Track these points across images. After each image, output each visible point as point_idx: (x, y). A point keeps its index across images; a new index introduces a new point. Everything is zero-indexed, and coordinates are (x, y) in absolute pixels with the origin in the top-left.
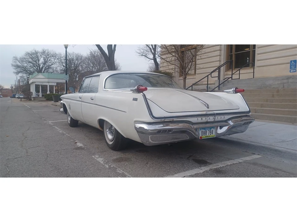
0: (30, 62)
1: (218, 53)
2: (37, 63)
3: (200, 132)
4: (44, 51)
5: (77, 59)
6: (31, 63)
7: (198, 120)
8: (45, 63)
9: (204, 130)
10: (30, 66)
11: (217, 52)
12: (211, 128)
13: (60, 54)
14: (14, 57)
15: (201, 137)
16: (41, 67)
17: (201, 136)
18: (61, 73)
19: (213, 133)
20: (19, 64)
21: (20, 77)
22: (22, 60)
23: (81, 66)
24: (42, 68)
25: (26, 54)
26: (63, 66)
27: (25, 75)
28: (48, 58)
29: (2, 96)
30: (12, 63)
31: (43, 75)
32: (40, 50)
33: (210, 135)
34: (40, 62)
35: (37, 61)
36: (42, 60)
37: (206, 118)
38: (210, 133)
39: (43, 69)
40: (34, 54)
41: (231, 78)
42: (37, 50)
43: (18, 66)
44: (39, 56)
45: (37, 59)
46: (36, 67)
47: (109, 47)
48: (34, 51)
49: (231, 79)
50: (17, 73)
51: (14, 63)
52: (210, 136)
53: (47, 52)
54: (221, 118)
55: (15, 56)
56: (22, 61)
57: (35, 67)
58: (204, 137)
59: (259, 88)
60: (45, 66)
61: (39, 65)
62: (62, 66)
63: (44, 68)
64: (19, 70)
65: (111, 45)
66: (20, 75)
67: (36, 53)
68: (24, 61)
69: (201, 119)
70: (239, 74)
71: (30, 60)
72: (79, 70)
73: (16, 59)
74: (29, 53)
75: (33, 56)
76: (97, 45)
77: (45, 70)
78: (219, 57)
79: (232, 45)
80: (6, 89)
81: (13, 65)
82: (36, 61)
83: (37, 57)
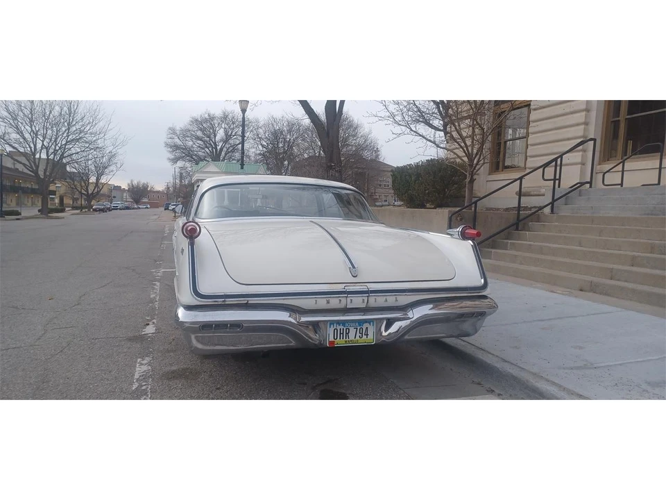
0: (198, 138)
1: (580, 117)
2: (211, 140)
3: (331, 331)
4: (226, 114)
5: (290, 131)
6: (201, 140)
7: (316, 303)
8: (226, 141)
9: (342, 327)
10: (199, 147)
11: (578, 114)
12: (361, 322)
13: (257, 121)
14: (170, 129)
15: (332, 343)
16: (219, 148)
17: (331, 339)
18: (256, 162)
19: (367, 335)
20: (178, 142)
21: (180, 168)
22: (185, 133)
23: (298, 145)
24: (221, 149)
25: (192, 121)
26: (263, 146)
27: (188, 165)
28: (233, 129)
29: (149, 206)
30: (165, 140)
31: (217, 166)
32: (218, 112)
33: (358, 337)
34: (218, 138)
35: (212, 136)
36: (221, 134)
37: (340, 300)
38: (358, 334)
39: (223, 153)
40: (206, 121)
41: (587, 183)
42: (212, 112)
43: (175, 147)
44: (216, 125)
45: (211, 131)
46: (210, 149)
47: (331, 105)
48: (206, 116)
49: (588, 185)
50: (175, 160)
51: (170, 140)
52: (357, 342)
53: (230, 115)
54: (386, 301)
55: (171, 126)
56: (185, 136)
57: (207, 147)
58: (340, 342)
59: (648, 214)
60: (227, 146)
61: (215, 143)
62: (260, 147)
63: (225, 149)
64: (178, 153)
65: (335, 102)
66: (180, 164)
67: (211, 118)
68: (188, 136)
69: (326, 302)
70: (623, 171)
71: (199, 134)
72: (292, 154)
73: (172, 131)
74: (197, 120)
75: (205, 126)
76: (301, 102)
77: (226, 154)
78: (583, 127)
79: (619, 102)
80: (158, 192)
81: (167, 145)
82: (209, 137)
83: (212, 127)
